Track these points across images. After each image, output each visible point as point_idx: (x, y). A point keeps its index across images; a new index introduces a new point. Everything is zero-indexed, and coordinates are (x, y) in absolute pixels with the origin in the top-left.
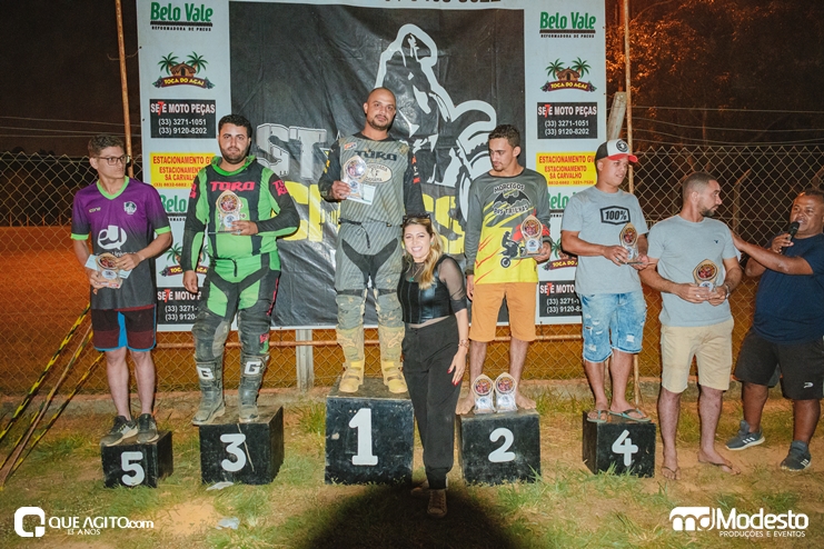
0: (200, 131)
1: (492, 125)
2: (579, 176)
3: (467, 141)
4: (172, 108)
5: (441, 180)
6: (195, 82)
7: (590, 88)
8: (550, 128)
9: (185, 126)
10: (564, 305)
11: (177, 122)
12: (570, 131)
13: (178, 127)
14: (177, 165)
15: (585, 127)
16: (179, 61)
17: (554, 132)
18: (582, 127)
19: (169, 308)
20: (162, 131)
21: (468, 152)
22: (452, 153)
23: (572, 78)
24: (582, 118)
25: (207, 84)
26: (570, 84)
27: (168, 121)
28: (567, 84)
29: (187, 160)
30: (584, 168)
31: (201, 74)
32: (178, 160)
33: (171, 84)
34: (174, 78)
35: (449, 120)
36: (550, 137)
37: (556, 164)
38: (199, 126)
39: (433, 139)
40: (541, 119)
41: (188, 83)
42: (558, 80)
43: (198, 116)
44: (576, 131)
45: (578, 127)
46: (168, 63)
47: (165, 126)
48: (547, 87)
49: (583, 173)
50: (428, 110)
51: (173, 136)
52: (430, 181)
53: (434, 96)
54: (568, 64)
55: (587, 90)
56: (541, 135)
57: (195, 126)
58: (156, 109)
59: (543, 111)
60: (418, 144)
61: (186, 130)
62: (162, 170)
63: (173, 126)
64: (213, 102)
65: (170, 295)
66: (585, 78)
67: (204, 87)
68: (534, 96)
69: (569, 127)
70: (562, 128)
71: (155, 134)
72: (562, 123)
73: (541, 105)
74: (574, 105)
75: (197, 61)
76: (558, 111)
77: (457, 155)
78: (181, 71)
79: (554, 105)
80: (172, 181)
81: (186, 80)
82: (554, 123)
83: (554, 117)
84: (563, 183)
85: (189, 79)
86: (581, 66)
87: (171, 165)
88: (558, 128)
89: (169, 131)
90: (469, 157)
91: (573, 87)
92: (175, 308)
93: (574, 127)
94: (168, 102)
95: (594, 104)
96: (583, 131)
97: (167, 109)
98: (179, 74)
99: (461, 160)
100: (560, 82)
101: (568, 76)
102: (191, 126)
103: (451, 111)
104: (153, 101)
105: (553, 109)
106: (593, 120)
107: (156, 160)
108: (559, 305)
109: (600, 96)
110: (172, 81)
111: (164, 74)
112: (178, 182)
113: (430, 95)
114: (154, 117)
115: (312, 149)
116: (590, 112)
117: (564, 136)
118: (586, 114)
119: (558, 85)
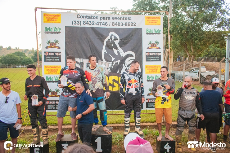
0: (57, 60)
1: (134, 58)
2: (156, 71)
3: (127, 62)
4: (50, 54)
5: (120, 72)
6: (56, 47)
7: (159, 48)
9: (53, 58)
10: (152, 105)
11: (51, 57)
12: (154, 60)
13: (51, 59)
14: (51, 69)
15: (158, 58)
16: (52, 42)
17: (150, 60)
19: (49, 106)
20: (47, 60)
21: (128, 65)
22: (123, 65)
23: (155, 46)
24: (157, 56)
25: (59, 48)
27: (49, 57)
28: (153, 47)
29: (54, 67)
30: (158, 69)
31: (58, 45)
32: (51, 67)
33: (50, 48)
34: (51, 46)
35: (123, 56)
36: (149, 61)
37: (150, 68)
38: (57, 59)
39: (119, 62)
40: (147, 56)
41: (54, 47)
42: (151, 46)
43: (57, 56)
44: (156, 60)
46: (49, 42)
47: (48, 59)
48: (148, 48)
49: (157, 70)
50: (117, 54)
51: (50, 61)
52: (118, 72)
53: (119, 51)
54: (153, 42)
56: (147, 60)
57: (56, 59)
58: (46, 54)
59: (147, 54)
60: (114, 63)
61: (53, 60)
62: (47, 70)
63: (50, 59)
64: (61, 52)
65: (49, 102)
66: (158, 46)
67: (58, 48)
68: (145, 50)
70: (152, 59)
71: (45, 61)
72: (152, 57)
73: (146, 53)
74: (155, 53)
75: (57, 42)
76: (151, 54)
77: (125, 66)
78: (52, 44)
79: (150, 53)
80: (50, 73)
81: (53, 47)
82: (150, 57)
84: (152, 73)
85: (54, 46)
86: (157, 43)
87: (49, 69)
88: (151, 59)
89: (49, 60)
90: (128, 66)
91: (155, 48)
92: (50, 106)
93: (155, 58)
94: (49, 52)
95: (161, 52)
96: (158, 60)
97: (49, 54)
98: (52, 45)
99: (126, 67)
100: (151, 47)
101: (153, 45)
102: (55, 59)
103: (123, 54)
104: (45, 52)
106: (160, 57)
107: (46, 67)
108: (151, 105)
109: (162, 50)
110: (50, 47)
111: (48, 45)
112: (51, 73)
113: (118, 50)
114: (45, 56)
115: (86, 64)
116: (159, 54)
117: (152, 61)
118: (158, 55)
119: (151, 48)
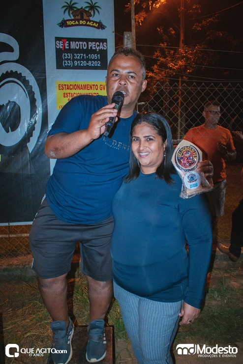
7: (101, 26)
8: (68, 59)
12: (84, 63)
15: (97, 60)
17: (70, 63)
18: (94, 60)
23: (85, 17)
24: (94, 52)
26: (84, 22)
28: (81, 22)
36: (68, 67)
37: (72, 91)
40: (59, 53)
42: (72, 18)
44: (90, 64)
45: (91, 60)
48: (63, 24)
55: (98, 28)
56: (60, 66)
59: (60, 45)
66: (96, 18)
68: (52, 31)
69: (83, 59)
70: (77, 60)
72: (78, 56)
73: (57, 39)
74: (87, 40)
76: (73, 45)
79: (70, 40)
82: (70, 56)
83: (70, 51)
86: (93, 7)
88: (74, 60)
91: (86, 25)
93: (88, 60)
95: (105, 41)
96: (96, 64)
100: (75, 20)
101: (80, 15)
105: (69, 44)
106: (103, 54)
109: (109, 34)
116: (101, 47)
117: (79, 68)
118: (98, 49)
119: (72, 23)
